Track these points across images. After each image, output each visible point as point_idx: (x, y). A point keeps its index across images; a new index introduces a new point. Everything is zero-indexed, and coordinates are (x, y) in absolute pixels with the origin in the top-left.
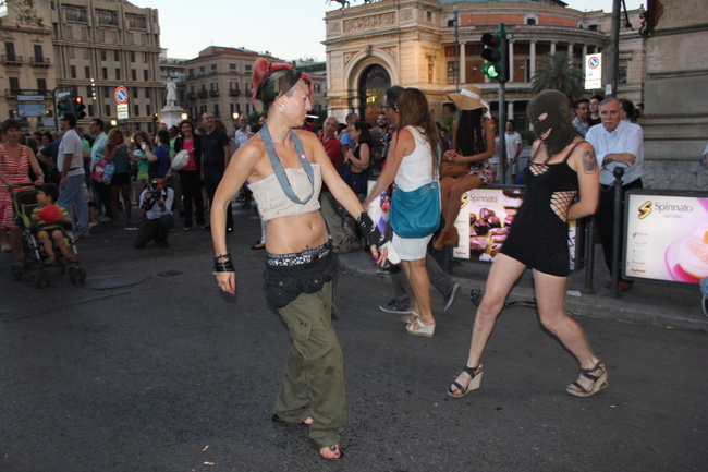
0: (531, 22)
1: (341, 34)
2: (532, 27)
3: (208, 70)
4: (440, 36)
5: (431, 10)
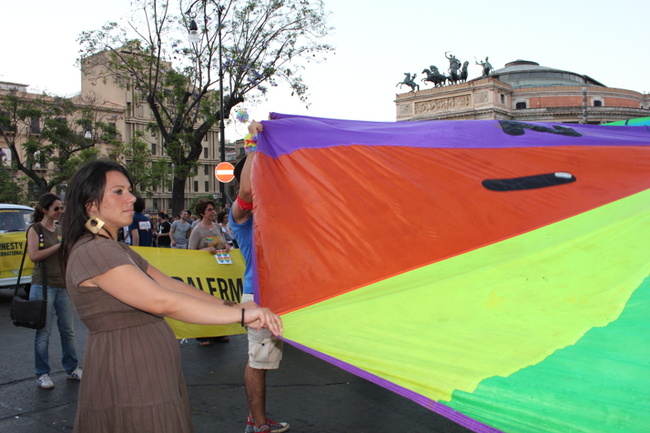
0: (597, 104)
1: (413, 115)
2: (598, 109)
4: (512, 117)
5: (505, 93)
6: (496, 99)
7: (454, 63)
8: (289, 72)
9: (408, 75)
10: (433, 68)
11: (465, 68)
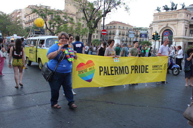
1: (158, 20)
3: (113, 27)
4: (190, 22)
5: (188, 14)
6: (185, 16)
7: (173, 4)
8: (124, 4)
9: (158, 8)
10: (166, 6)
11: (176, 6)
